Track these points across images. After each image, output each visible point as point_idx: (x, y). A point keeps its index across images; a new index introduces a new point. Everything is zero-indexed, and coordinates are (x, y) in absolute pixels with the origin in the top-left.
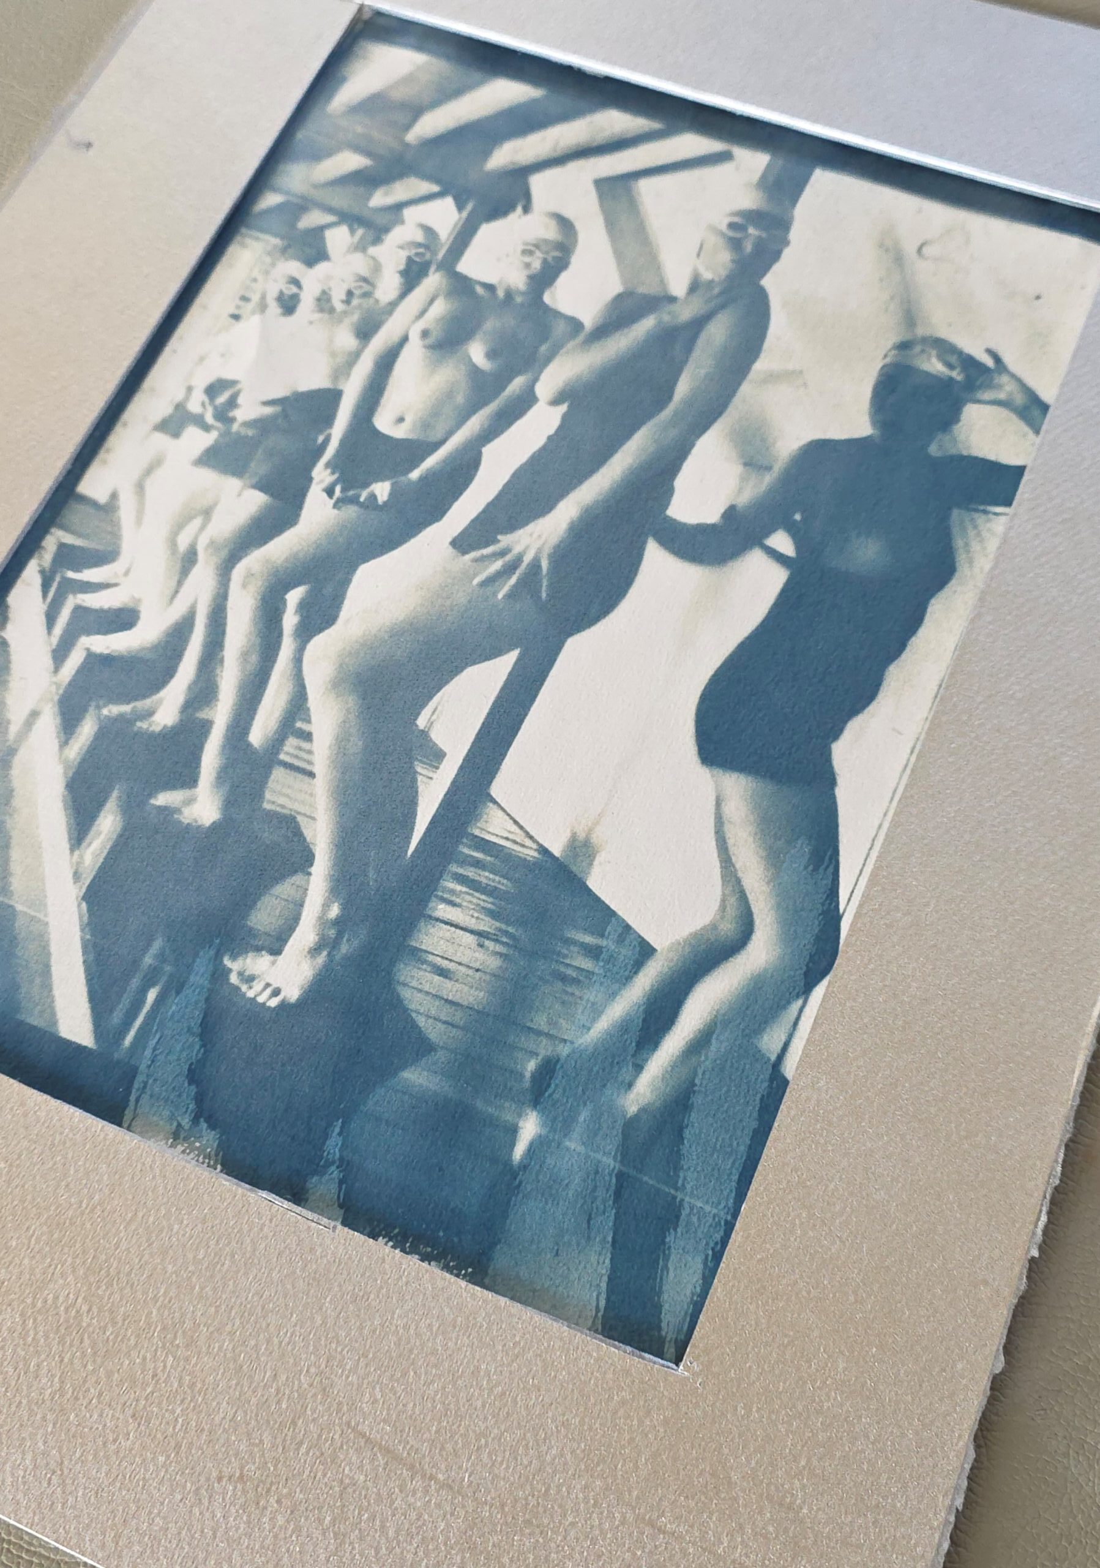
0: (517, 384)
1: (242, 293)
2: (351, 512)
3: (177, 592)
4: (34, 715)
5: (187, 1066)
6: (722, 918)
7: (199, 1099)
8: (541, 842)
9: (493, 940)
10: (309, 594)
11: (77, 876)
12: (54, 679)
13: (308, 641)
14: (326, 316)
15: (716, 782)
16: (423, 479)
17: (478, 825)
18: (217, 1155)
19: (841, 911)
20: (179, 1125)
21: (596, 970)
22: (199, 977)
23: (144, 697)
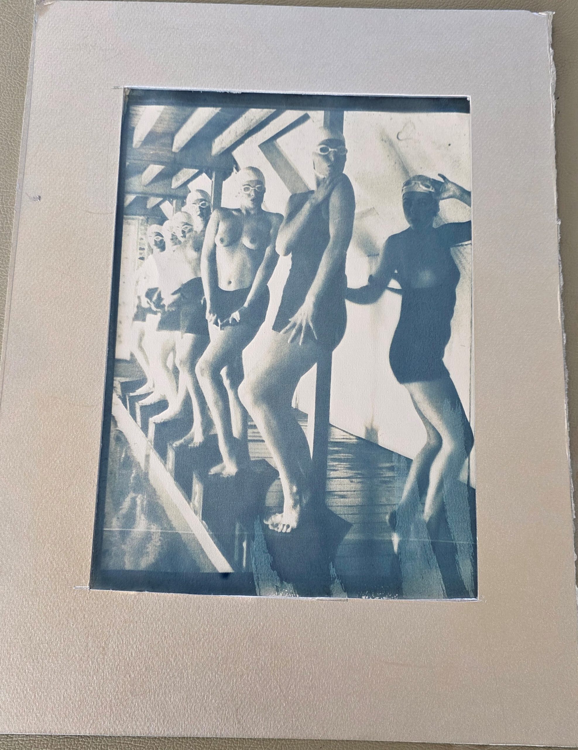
0: (268, 250)
1: (139, 247)
2: (229, 328)
3: (178, 387)
4: (147, 456)
5: (269, 565)
6: (430, 439)
7: (279, 575)
8: (356, 435)
9: (355, 478)
10: (229, 369)
11: (196, 512)
12: (147, 439)
13: (237, 389)
14: (179, 246)
15: (408, 389)
16: (249, 305)
17: (331, 437)
18: (295, 591)
19: (469, 421)
20: (277, 586)
21: (395, 475)
22: (258, 532)
23: (186, 434)
